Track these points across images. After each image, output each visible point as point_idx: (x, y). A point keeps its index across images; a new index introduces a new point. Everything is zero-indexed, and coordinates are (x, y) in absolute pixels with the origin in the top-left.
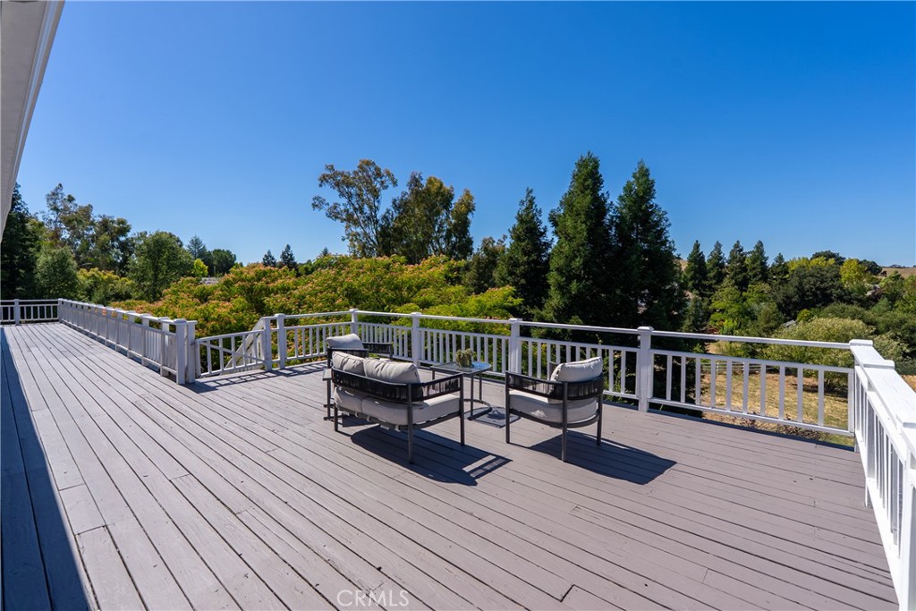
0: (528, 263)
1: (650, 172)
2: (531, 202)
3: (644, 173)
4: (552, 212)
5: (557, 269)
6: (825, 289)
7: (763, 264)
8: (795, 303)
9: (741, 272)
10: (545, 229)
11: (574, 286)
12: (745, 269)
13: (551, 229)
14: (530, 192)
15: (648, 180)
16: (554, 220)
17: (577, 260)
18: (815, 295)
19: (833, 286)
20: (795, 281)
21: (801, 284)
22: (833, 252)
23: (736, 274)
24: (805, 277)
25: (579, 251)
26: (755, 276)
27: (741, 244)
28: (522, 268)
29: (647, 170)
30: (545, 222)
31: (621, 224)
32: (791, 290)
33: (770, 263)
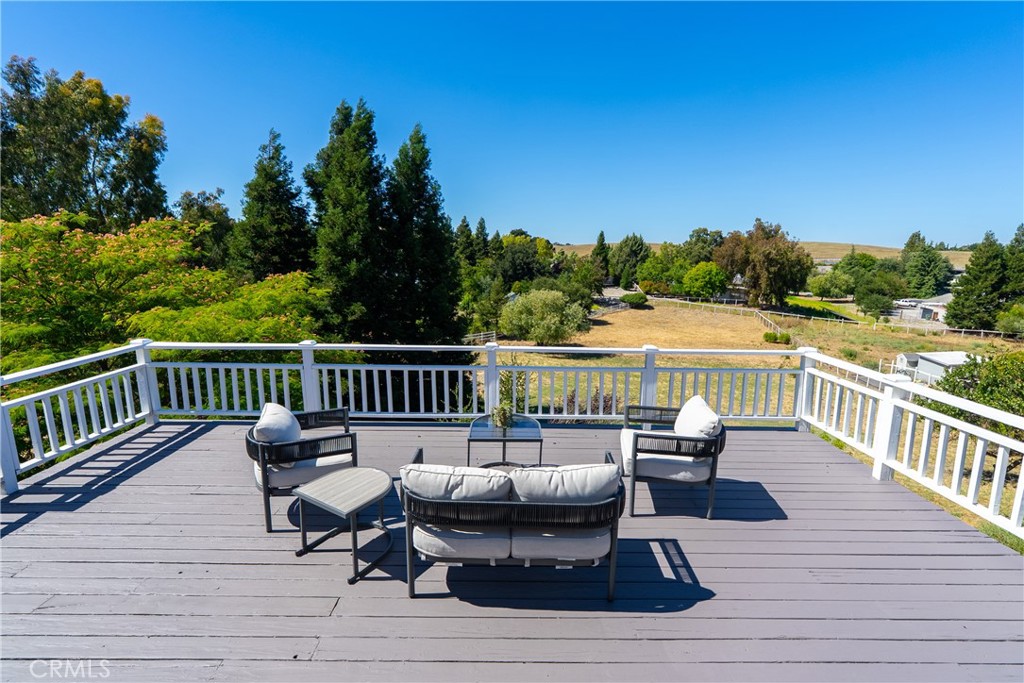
0: (279, 233)
1: (427, 140)
2: (278, 149)
3: (419, 140)
4: (308, 166)
5: (329, 245)
6: (529, 264)
7: (485, 240)
8: (510, 276)
9: (468, 247)
10: (299, 191)
11: (353, 266)
12: (471, 244)
13: (306, 190)
14: (275, 137)
15: (423, 148)
16: (310, 178)
17: (356, 234)
18: (523, 269)
19: (534, 261)
20: (509, 256)
21: (513, 259)
22: (524, 230)
23: (465, 249)
24: (516, 252)
25: (357, 223)
26: (480, 250)
27: (468, 220)
28: (273, 239)
29: (424, 137)
30: (298, 182)
31: (394, 194)
32: (507, 265)
33: (489, 238)
